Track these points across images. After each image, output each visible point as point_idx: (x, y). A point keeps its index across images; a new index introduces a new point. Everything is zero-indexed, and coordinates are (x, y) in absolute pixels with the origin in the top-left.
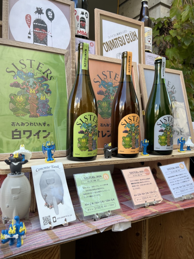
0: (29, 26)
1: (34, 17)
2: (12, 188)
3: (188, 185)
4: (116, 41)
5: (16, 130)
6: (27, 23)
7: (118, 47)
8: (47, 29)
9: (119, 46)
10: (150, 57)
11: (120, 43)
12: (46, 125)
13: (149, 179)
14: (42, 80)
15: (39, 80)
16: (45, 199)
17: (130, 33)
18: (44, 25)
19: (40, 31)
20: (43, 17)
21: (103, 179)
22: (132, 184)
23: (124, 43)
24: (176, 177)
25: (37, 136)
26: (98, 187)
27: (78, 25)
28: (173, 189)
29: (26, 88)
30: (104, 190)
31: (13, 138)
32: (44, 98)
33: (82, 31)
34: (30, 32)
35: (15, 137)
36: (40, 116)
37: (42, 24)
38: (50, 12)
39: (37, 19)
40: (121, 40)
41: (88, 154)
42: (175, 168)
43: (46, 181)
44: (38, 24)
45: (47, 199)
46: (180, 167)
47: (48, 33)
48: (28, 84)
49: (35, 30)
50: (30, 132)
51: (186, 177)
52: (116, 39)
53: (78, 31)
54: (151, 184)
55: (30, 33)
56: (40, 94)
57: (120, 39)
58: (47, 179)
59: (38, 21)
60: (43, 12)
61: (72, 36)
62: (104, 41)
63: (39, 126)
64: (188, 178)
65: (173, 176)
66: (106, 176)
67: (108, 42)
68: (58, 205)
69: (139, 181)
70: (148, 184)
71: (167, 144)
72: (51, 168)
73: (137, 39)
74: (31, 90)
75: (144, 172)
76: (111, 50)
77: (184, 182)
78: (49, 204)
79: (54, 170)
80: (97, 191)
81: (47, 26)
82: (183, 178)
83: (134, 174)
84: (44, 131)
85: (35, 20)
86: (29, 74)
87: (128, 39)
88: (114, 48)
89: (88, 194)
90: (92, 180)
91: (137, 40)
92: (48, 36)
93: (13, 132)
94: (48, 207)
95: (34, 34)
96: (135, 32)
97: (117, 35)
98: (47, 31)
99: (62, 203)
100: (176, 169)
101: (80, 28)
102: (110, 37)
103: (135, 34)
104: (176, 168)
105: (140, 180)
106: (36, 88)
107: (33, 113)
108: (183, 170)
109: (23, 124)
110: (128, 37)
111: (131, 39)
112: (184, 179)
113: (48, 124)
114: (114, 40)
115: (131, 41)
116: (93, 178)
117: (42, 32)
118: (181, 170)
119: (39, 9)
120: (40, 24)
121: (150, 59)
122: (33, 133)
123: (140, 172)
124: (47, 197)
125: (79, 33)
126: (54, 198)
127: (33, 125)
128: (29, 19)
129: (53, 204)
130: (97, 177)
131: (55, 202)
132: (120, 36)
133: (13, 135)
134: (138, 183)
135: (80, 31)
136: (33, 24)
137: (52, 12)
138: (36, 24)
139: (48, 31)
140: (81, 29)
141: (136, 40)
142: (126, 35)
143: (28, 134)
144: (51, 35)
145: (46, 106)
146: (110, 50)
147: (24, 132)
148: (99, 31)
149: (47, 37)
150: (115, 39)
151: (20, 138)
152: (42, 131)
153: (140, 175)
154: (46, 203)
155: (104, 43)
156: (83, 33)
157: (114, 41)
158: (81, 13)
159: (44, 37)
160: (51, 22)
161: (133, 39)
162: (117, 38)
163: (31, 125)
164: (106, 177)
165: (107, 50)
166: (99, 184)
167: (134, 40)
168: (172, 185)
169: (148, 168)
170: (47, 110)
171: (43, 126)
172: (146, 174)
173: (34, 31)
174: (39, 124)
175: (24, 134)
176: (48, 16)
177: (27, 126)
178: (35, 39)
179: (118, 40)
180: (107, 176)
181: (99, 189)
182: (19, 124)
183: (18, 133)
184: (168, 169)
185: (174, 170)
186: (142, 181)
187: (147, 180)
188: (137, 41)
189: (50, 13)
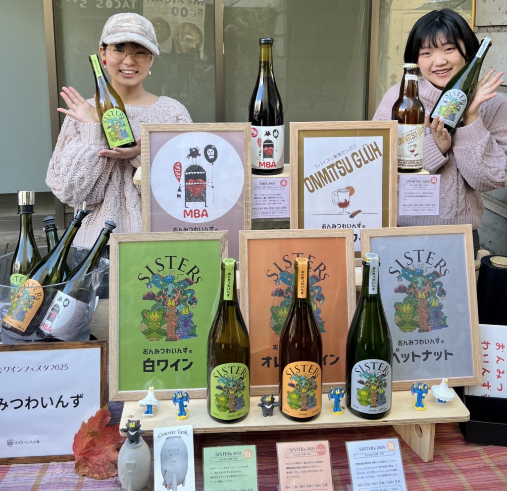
0: (179, 180)
1: (187, 163)
2: (127, 462)
3: (390, 482)
4: (331, 169)
5: (149, 359)
6: (176, 176)
7: (334, 180)
8: (206, 177)
9: (338, 178)
10: (414, 181)
11: (340, 172)
12: (188, 351)
13: (320, 462)
14: (184, 285)
15: (182, 286)
16: (164, 476)
17: (364, 149)
18: (201, 173)
19: (195, 183)
20: (201, 161)
21: (243, 458)
22: (287, 468)
23: (349, 168)
24: (373, 465)
25: (174, 367)
26: (233, 470)
27: (260, 154)
28: (359, 486)
29: (163, 300)
30: (240, 474)
31: (145, 371)
32: (187, 311)
33: (267, 163)
34: (180, 188)
35: (147, 369)
36: (179, 339)
37: (198, 171)
38: (210, 150)
39: (191, 166)
40: (343, 165)
41: (229, 416)
42: (376, 448)
43: (169, 451)
44: (192, 173)
45: (166, 476)
46: (388, 447)
47: (207, 183)
48: (165, 294)
49: (187, 184)
50: (166, 361)
51: (392, 468)
52: (332, 166)
53: (260, 163)
54: (321, 470)
55: (179, 190)
56: (182, 305)
57: (341, 163)
58: (171, 448)
59: (192, 168)
60: (200, 152)
61: (245, 181)
62: (306, 175)
63: (178, 353)
64: (395, 470)
65: (366, 463)
66: (248, 454)
67: (315, 174)
68: (178, 486)
69: (301, 465)
70: (315, 471)
71: (370, 404)
72: (176, 434)
73: (381, 155)
74: (170, 302)
75: (315, 450)
76: (321, 186)
77: (386, 475)
78: (168, 484)
79: (180, 437)
80: (230, 474)
81: (205, 173)
82: (385, 469)
83: (296, 451)
84: (184, 360)
85: (187, 167)
86: (168, 278)
87: (359, 160)
88: (327, 183)
89: (217, 477)
90: (226, 458)
91: (381, 158)
92: (207, 187)
93: (145, 362)
94: (166, 487)
95: (185, 190)
96: (375, 143)
97: (333, 158)
98: (205, 180)
99: (182, 484)
100: (377, 451)
101: (264, 157)
102: (318, 166)
103: (375, 147)
104: (379, 448)
105: (305, 463)
106: (177, 298)
107: (171, 335)
108: (392, 453)
109: (157, 351)
110: (358, 156)
111: (366, 159)
112: (387, 471)
113: (191, 350)
114: (328, 169)
115: (366, 162)
116: (228, 454)
117: (198, 183)
118: (385, 454)
119: (194, 150)
120: (195, 173)
121: (412, 187)
122: (170, 363)
123: (309, 449)
124: (166, 473)
125: (262, 166)
126: (175, 475)
127: (170, 353)
128: (178, 169)
129: (172, 484)
130: (235, 453)
131: (175, 482)
132: (339, 159)
133: (145, 366)
134: (299, 468)
135: (264, 163)
136: (185, 175)
137: (213, 149)
138: (189, 173)
139: (207, 180)
140: (265, 159)
141: (377, 158)
142: (353, 155)
143: (163, 364)
144: (211, 185)
145: (189, 323)
146: (317, 189)
147: (159, 362)
148: (295, 161)
149: (205, 189)
150: (328, 167)
151: (153, 370)
152: (181, 361)
153: (307, 455)
154: (165, 481)
155: (307, 179)
156: (268, 166)
157: (328, 171)
158: (265, 133)
159: (200, 190)
160: (213, 164)
161: (371, 158)
162: (333, 164)
163: (167, 352)
164: (248, 456)
165: (311, 189)
166: (234, 464)
167: (374, 159)
168: (358, 478)
169: (326, 443)
170: (190, 329)
171: (183, 353)
172: (318, 452)
173: (185, 185)
174: (179, 350)
175: (158, 364)
176: (207, 156)
177: (162, 353)
178: (188, 197)
179: (335, 167)
180: (250, 453)
181: (234, 472)
182: (152, 351)
183: (151, 364)
184: (361, 449)
185: (372, 451)
186: (306, 465)
187: (316, 464)
188: (379, 160)
189: (211, 153)
